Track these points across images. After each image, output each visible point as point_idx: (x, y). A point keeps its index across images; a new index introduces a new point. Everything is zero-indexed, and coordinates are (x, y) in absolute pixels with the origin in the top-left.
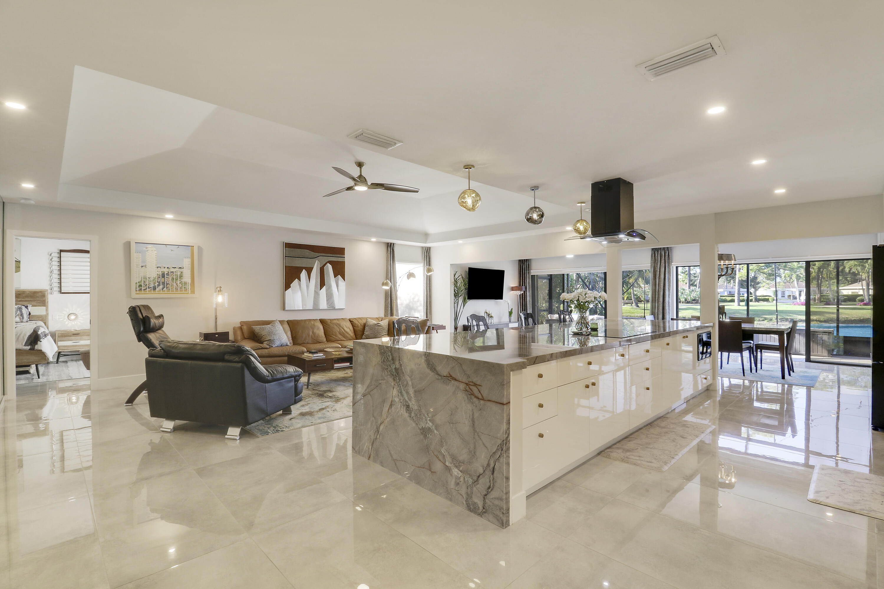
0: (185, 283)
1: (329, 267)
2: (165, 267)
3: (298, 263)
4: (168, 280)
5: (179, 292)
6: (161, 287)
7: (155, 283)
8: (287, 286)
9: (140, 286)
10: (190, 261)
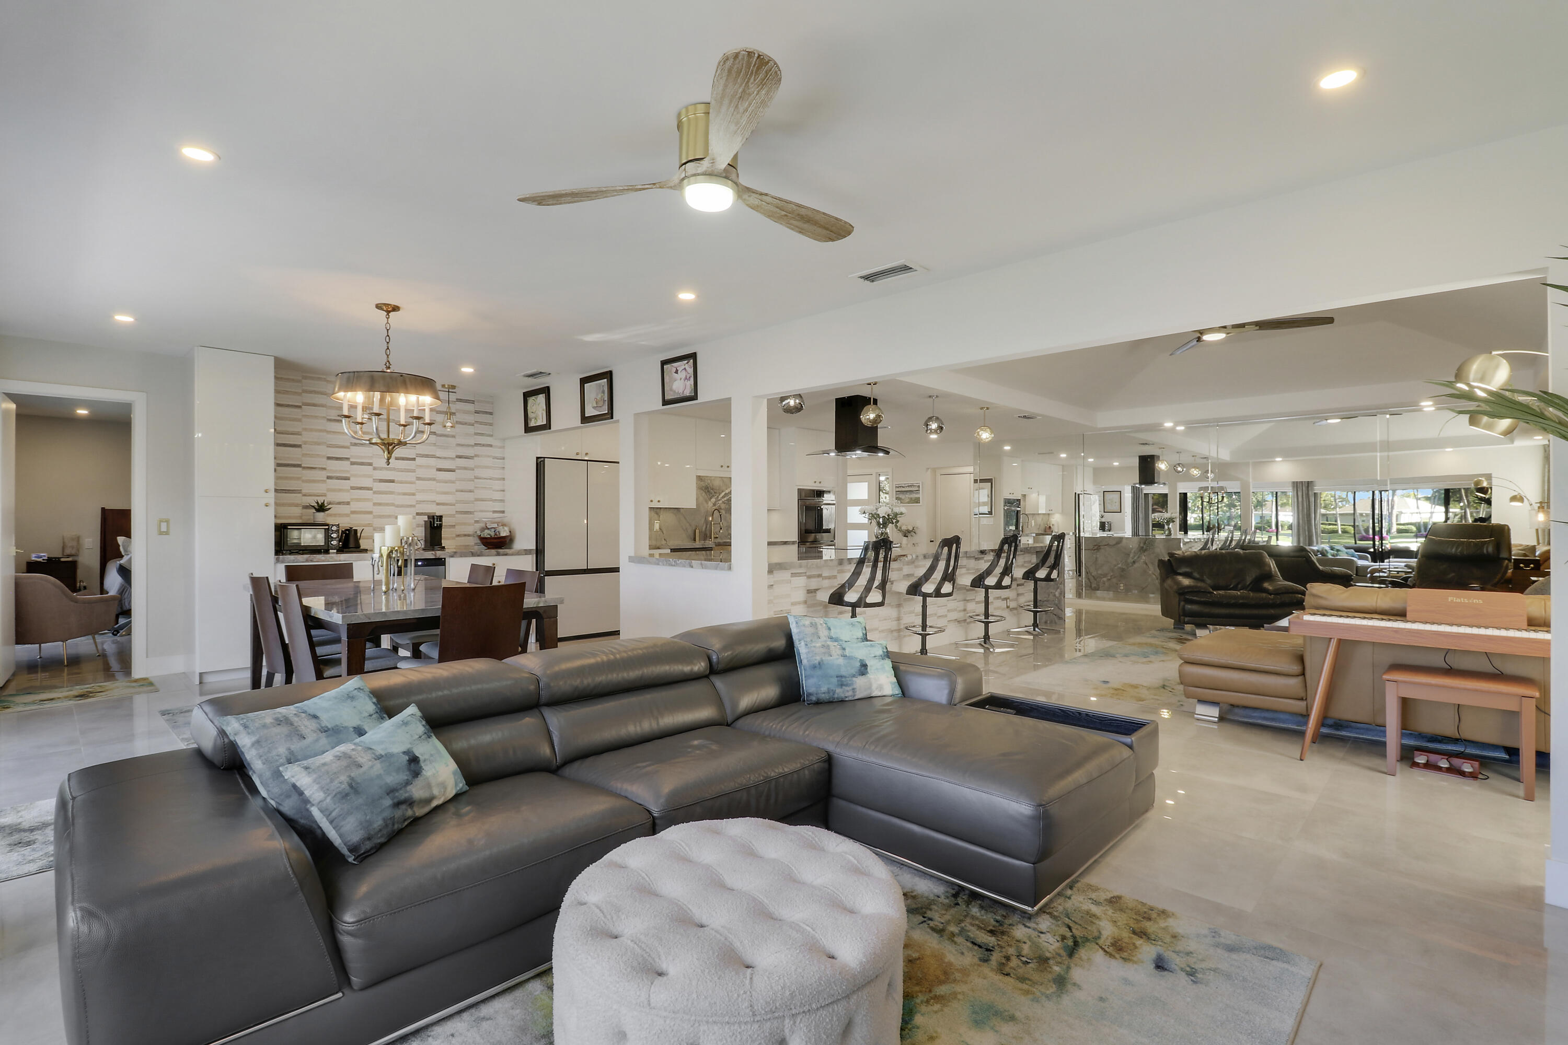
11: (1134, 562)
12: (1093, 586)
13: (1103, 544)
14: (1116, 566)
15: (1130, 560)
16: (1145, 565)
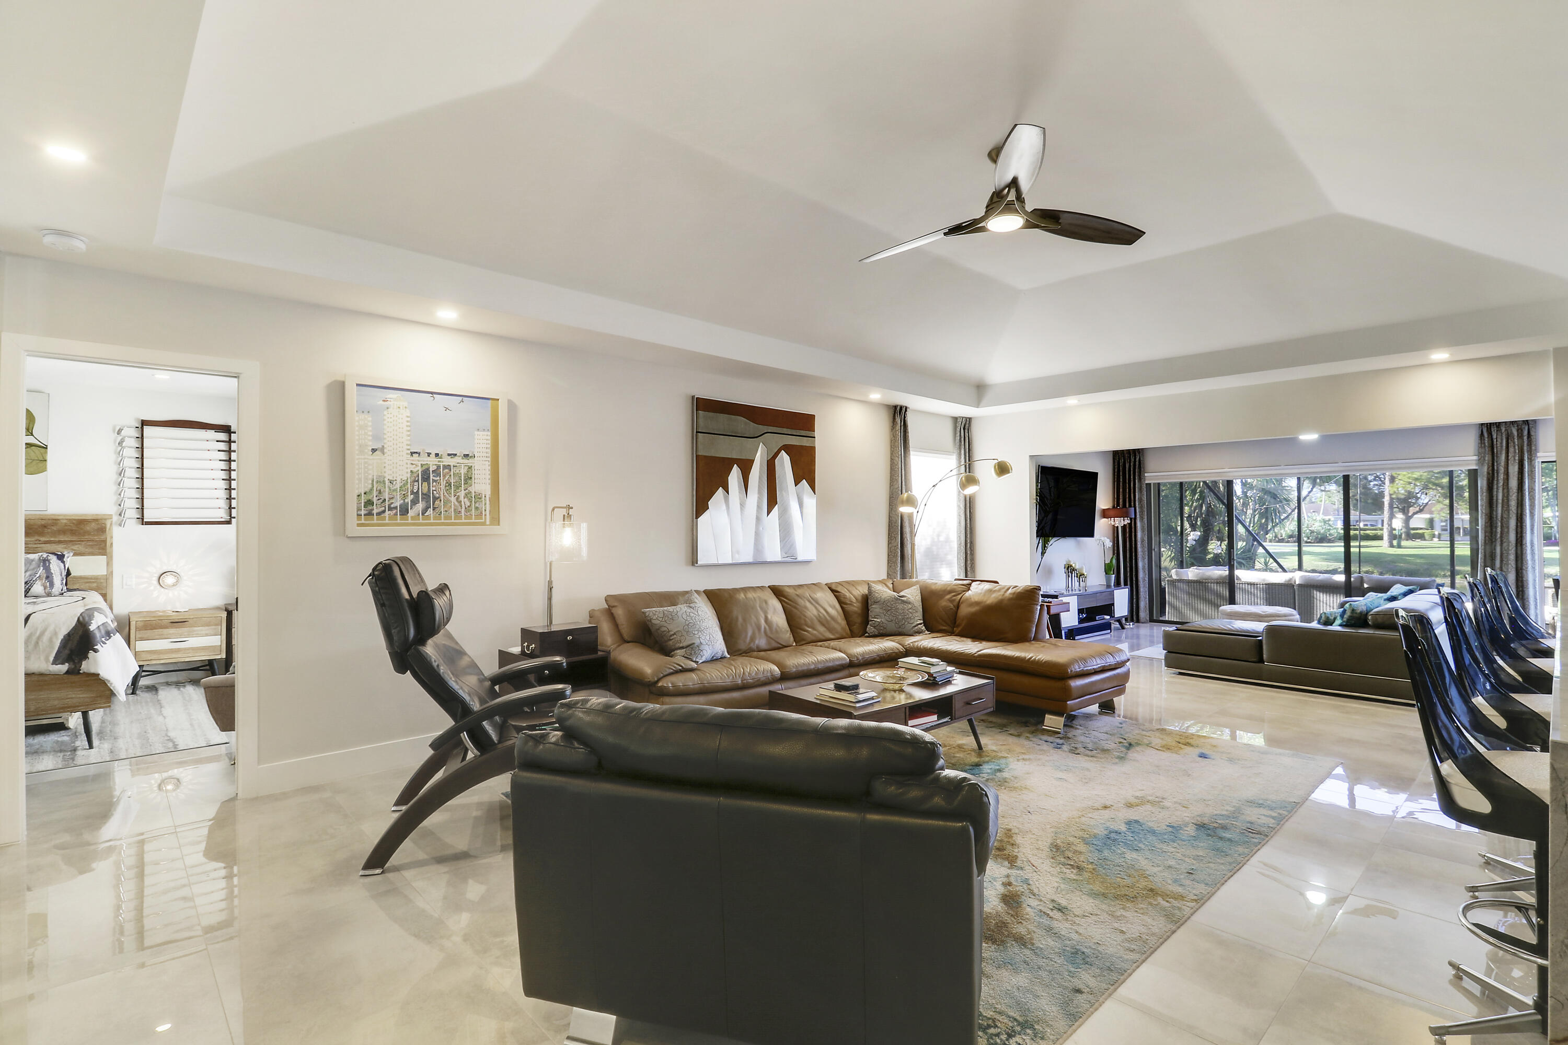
0: (478, 497)
2: (429, 454)
4: (439, 487)
5: (463, 521)
6: (420, 506)
7: (405, 496)
8: (701, 506)
9: (369, 502)
10: (489, 438)
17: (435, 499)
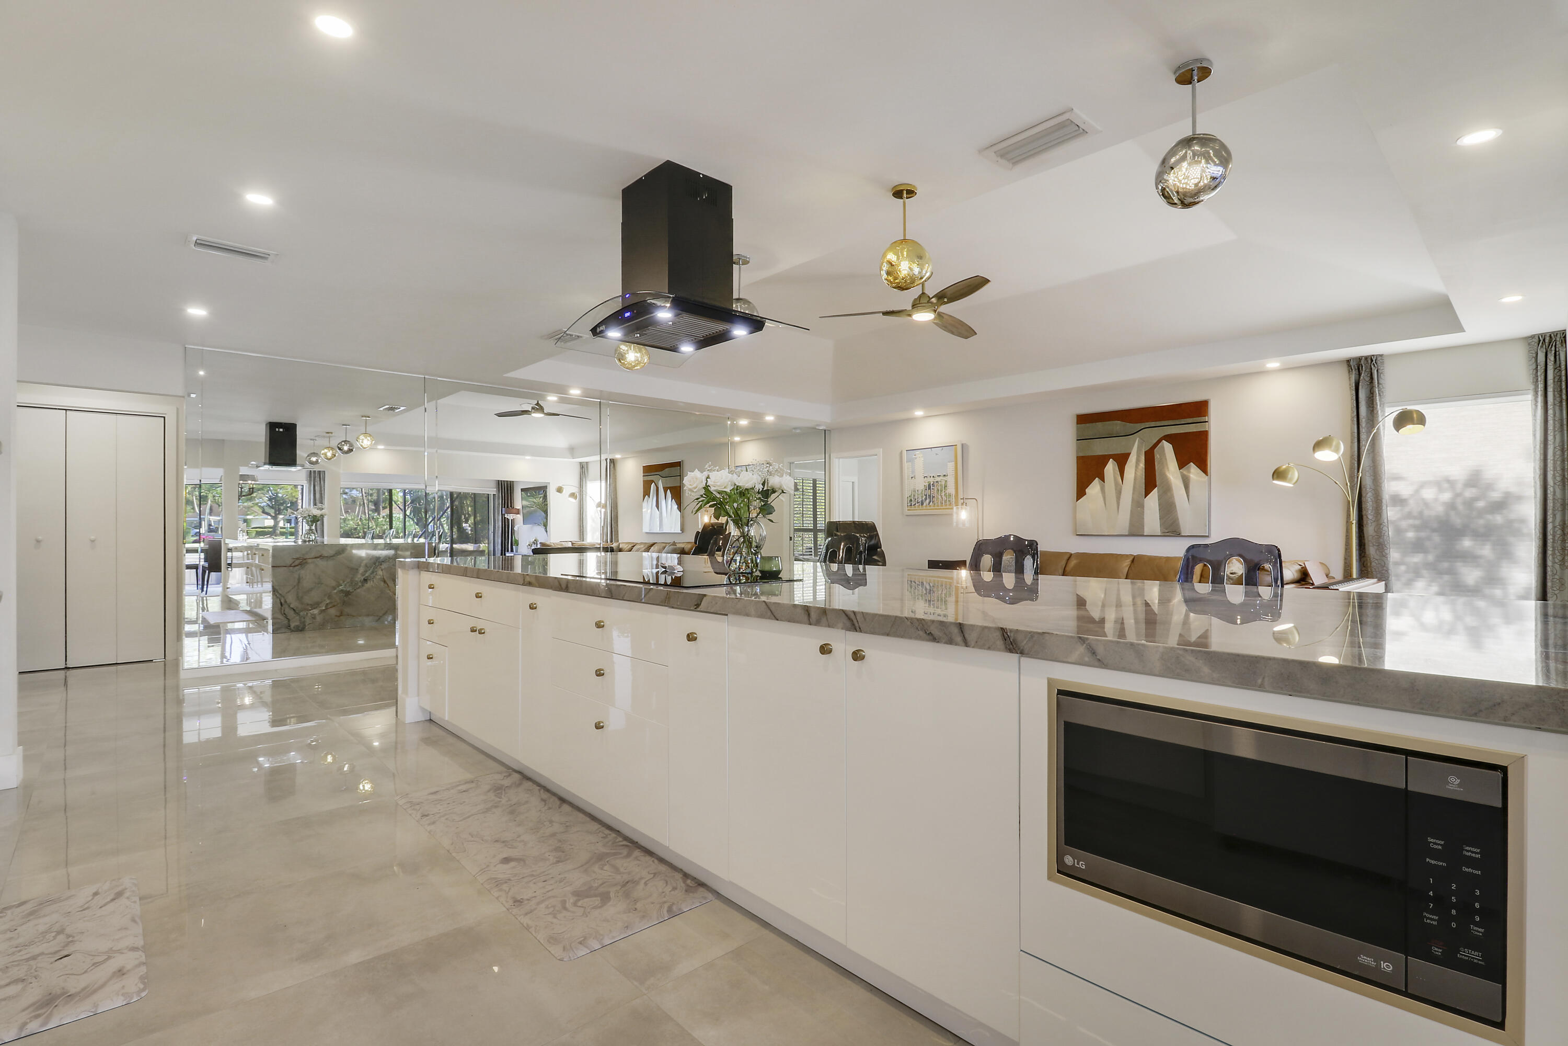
0: (950, 495)
1: (1168, 447)
2: (930, 477)
3: (1099, 448)
4: (934, 492)
5: (944, 507)
6: (928, 501)
7: (922, 497)
8: (1081, 492)
9: (911, 500)
10: (954, 465)
11: (365, 580)
12: (293, 625)
13: (313, 555)
14: (335, 589)
15: (359, 577)
16: (382, 583)
17: (933, 497)
